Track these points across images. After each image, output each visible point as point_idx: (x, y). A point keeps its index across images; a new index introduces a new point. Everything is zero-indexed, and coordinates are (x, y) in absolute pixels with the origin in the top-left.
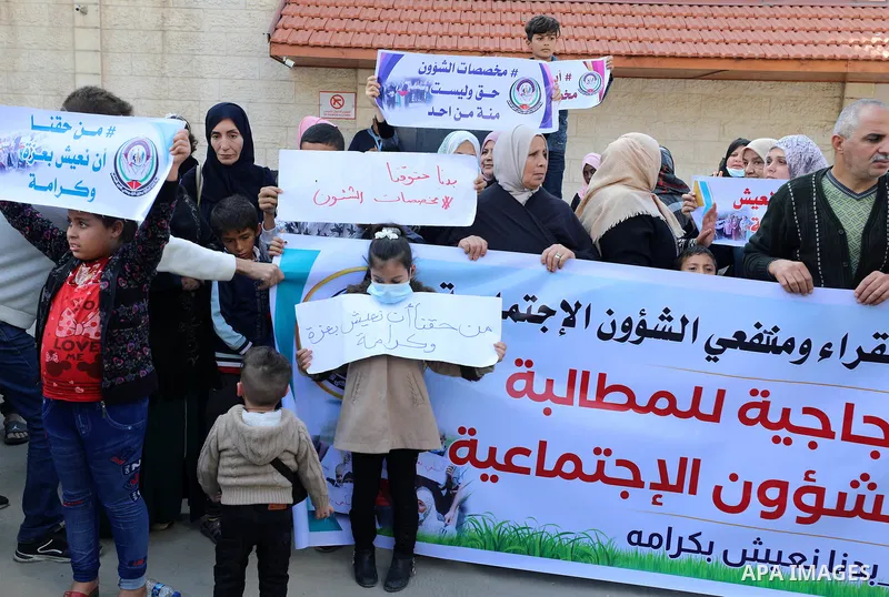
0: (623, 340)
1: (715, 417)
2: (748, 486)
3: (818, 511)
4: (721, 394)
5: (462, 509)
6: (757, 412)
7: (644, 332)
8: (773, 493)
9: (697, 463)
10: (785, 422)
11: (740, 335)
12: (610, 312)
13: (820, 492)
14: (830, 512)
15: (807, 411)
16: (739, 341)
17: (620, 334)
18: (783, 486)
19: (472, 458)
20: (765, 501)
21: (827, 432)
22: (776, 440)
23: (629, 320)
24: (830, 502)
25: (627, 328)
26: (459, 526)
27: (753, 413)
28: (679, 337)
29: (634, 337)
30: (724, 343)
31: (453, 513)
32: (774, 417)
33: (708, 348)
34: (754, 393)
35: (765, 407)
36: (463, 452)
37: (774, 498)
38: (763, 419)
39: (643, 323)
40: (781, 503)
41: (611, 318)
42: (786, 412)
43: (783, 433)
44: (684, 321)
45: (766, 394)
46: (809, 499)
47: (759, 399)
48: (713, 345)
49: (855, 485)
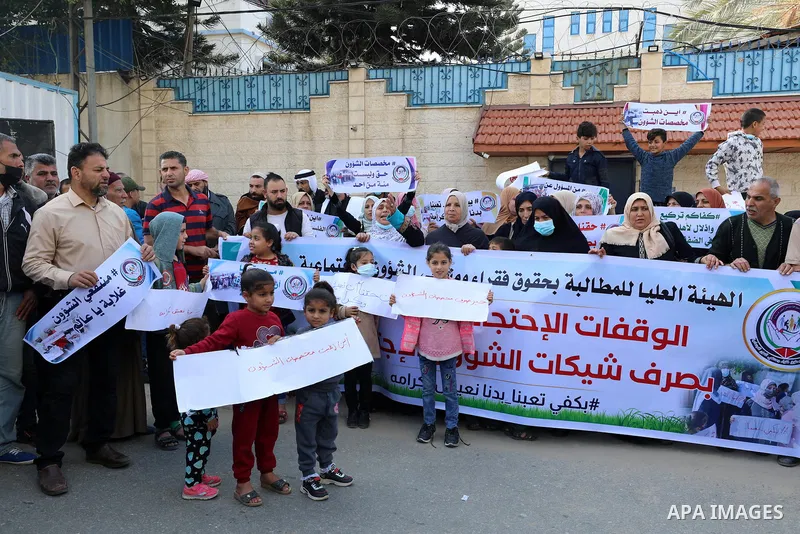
0: (382, 278)
7: (391, 273)
14: (481, 364)
17: (381, 274)
23: (385, 267)
24: (481, 358)
25: (384, 271)
28: (408, 273)
29: (388, 276)
39: (390, 268)
44: (409, 267)
49: (491, 348)
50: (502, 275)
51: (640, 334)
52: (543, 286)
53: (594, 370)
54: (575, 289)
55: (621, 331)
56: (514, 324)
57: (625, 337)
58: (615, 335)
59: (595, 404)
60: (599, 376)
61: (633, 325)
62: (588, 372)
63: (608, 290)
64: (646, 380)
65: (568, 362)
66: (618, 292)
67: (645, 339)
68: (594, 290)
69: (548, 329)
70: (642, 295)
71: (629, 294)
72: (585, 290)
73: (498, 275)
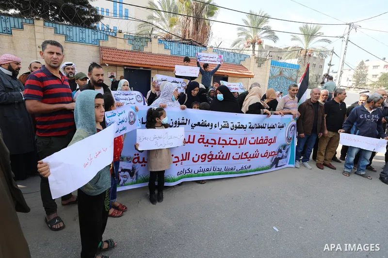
0: (175, 127)
1: (193, 142)
2: (199, 156)
3: (212, 159)
4: (194, 136)
5: (137, 174)
6: (202, 140)
7: (179, 124)
8: (204, 157)
9: (189, 153)
10: (207, 142)
11: (199, 123)
12: (172, 120)
13: (212, 155)
14: (214, 159)
15: (212, 139)
16: (199, 124)
18: (206, 155)
19: (139, 162)
20: (202, 158)
21: (215, 144)
22: (205, 146)
23: (176, 121)
24: (214, 157)
25: (175, 124)
26: (137, 179)
27: (201, 141)
28: (185, 124)
29: (177, 125)
30: (195, 125)
31: (135, 176)
32: (205, 141)
33: (192, 126)
34: (201, 136)
35: (203, 139)
36: (136, 160)
37: (203, 158)
38: (203, 142)
39: (179, 122)
40: (205, 158)
41: (172, 121)
42: (208, 140)
43: (207, 144)
44: (187, 120)
45: (203, 136)
46: (210, 157)
47: (202, 137)
48: (193, 125)
49: (219, 153)
50: (226, 123)
51: (266, 141)
52: (241, 128)
53: (252, 156)
54: (251, 128)
55: (261, 142)
56: (230, 144)
57: (262, 143)
58: (260, 143)
59: (250, 166)
60: (253, 157)
61: (264, 138)
62: (250, 157)
63: (259, 127)
64: (265, 156)
65: (245, 155)
66: (262, 127)
67: (266, 143)
68: (256, 128)
69: (241, 144)
70: (268, 128)
71: (265, 128)
72: (254, 128)
73: (225, 123)
